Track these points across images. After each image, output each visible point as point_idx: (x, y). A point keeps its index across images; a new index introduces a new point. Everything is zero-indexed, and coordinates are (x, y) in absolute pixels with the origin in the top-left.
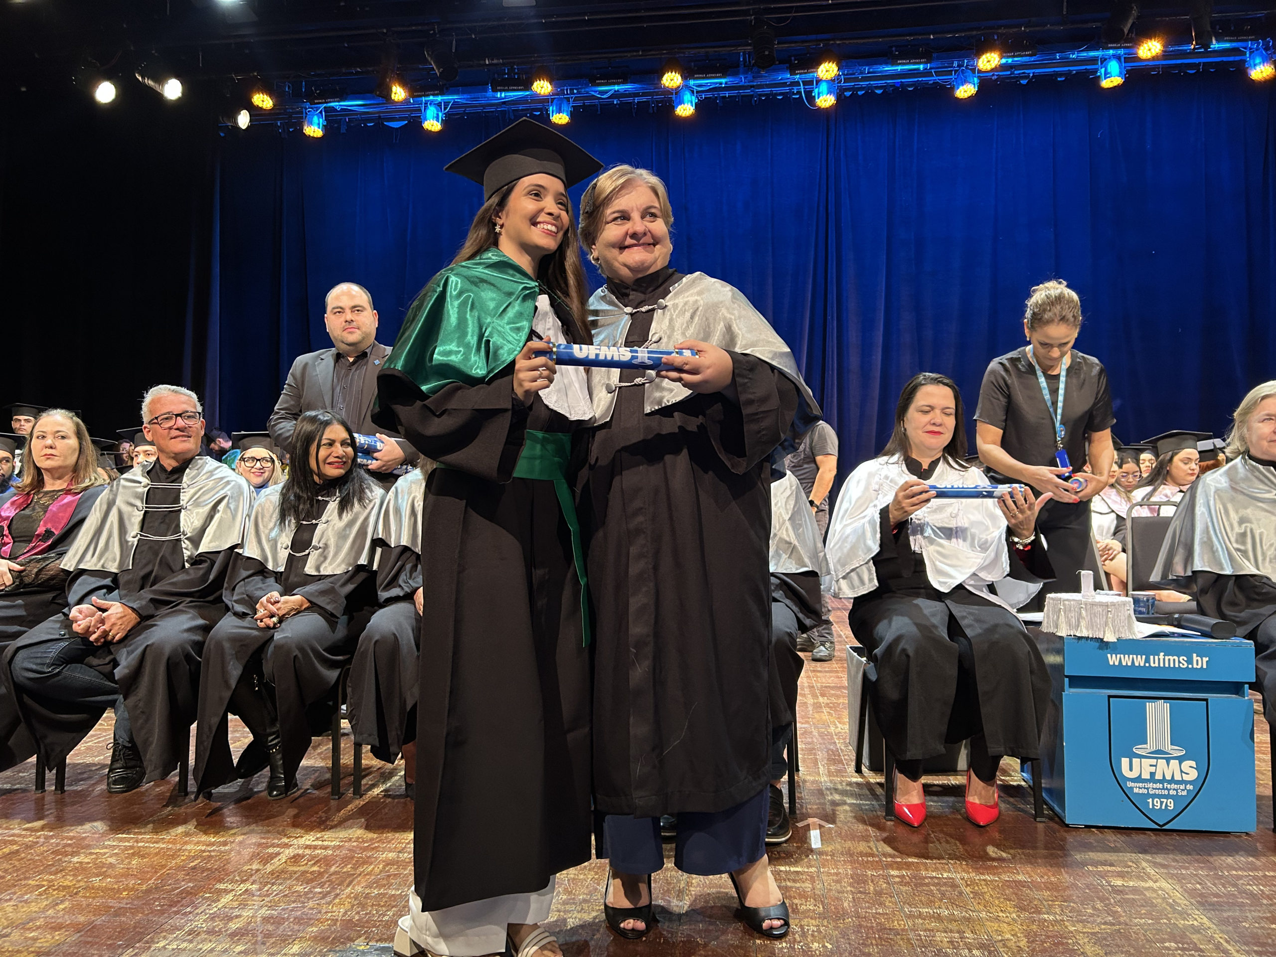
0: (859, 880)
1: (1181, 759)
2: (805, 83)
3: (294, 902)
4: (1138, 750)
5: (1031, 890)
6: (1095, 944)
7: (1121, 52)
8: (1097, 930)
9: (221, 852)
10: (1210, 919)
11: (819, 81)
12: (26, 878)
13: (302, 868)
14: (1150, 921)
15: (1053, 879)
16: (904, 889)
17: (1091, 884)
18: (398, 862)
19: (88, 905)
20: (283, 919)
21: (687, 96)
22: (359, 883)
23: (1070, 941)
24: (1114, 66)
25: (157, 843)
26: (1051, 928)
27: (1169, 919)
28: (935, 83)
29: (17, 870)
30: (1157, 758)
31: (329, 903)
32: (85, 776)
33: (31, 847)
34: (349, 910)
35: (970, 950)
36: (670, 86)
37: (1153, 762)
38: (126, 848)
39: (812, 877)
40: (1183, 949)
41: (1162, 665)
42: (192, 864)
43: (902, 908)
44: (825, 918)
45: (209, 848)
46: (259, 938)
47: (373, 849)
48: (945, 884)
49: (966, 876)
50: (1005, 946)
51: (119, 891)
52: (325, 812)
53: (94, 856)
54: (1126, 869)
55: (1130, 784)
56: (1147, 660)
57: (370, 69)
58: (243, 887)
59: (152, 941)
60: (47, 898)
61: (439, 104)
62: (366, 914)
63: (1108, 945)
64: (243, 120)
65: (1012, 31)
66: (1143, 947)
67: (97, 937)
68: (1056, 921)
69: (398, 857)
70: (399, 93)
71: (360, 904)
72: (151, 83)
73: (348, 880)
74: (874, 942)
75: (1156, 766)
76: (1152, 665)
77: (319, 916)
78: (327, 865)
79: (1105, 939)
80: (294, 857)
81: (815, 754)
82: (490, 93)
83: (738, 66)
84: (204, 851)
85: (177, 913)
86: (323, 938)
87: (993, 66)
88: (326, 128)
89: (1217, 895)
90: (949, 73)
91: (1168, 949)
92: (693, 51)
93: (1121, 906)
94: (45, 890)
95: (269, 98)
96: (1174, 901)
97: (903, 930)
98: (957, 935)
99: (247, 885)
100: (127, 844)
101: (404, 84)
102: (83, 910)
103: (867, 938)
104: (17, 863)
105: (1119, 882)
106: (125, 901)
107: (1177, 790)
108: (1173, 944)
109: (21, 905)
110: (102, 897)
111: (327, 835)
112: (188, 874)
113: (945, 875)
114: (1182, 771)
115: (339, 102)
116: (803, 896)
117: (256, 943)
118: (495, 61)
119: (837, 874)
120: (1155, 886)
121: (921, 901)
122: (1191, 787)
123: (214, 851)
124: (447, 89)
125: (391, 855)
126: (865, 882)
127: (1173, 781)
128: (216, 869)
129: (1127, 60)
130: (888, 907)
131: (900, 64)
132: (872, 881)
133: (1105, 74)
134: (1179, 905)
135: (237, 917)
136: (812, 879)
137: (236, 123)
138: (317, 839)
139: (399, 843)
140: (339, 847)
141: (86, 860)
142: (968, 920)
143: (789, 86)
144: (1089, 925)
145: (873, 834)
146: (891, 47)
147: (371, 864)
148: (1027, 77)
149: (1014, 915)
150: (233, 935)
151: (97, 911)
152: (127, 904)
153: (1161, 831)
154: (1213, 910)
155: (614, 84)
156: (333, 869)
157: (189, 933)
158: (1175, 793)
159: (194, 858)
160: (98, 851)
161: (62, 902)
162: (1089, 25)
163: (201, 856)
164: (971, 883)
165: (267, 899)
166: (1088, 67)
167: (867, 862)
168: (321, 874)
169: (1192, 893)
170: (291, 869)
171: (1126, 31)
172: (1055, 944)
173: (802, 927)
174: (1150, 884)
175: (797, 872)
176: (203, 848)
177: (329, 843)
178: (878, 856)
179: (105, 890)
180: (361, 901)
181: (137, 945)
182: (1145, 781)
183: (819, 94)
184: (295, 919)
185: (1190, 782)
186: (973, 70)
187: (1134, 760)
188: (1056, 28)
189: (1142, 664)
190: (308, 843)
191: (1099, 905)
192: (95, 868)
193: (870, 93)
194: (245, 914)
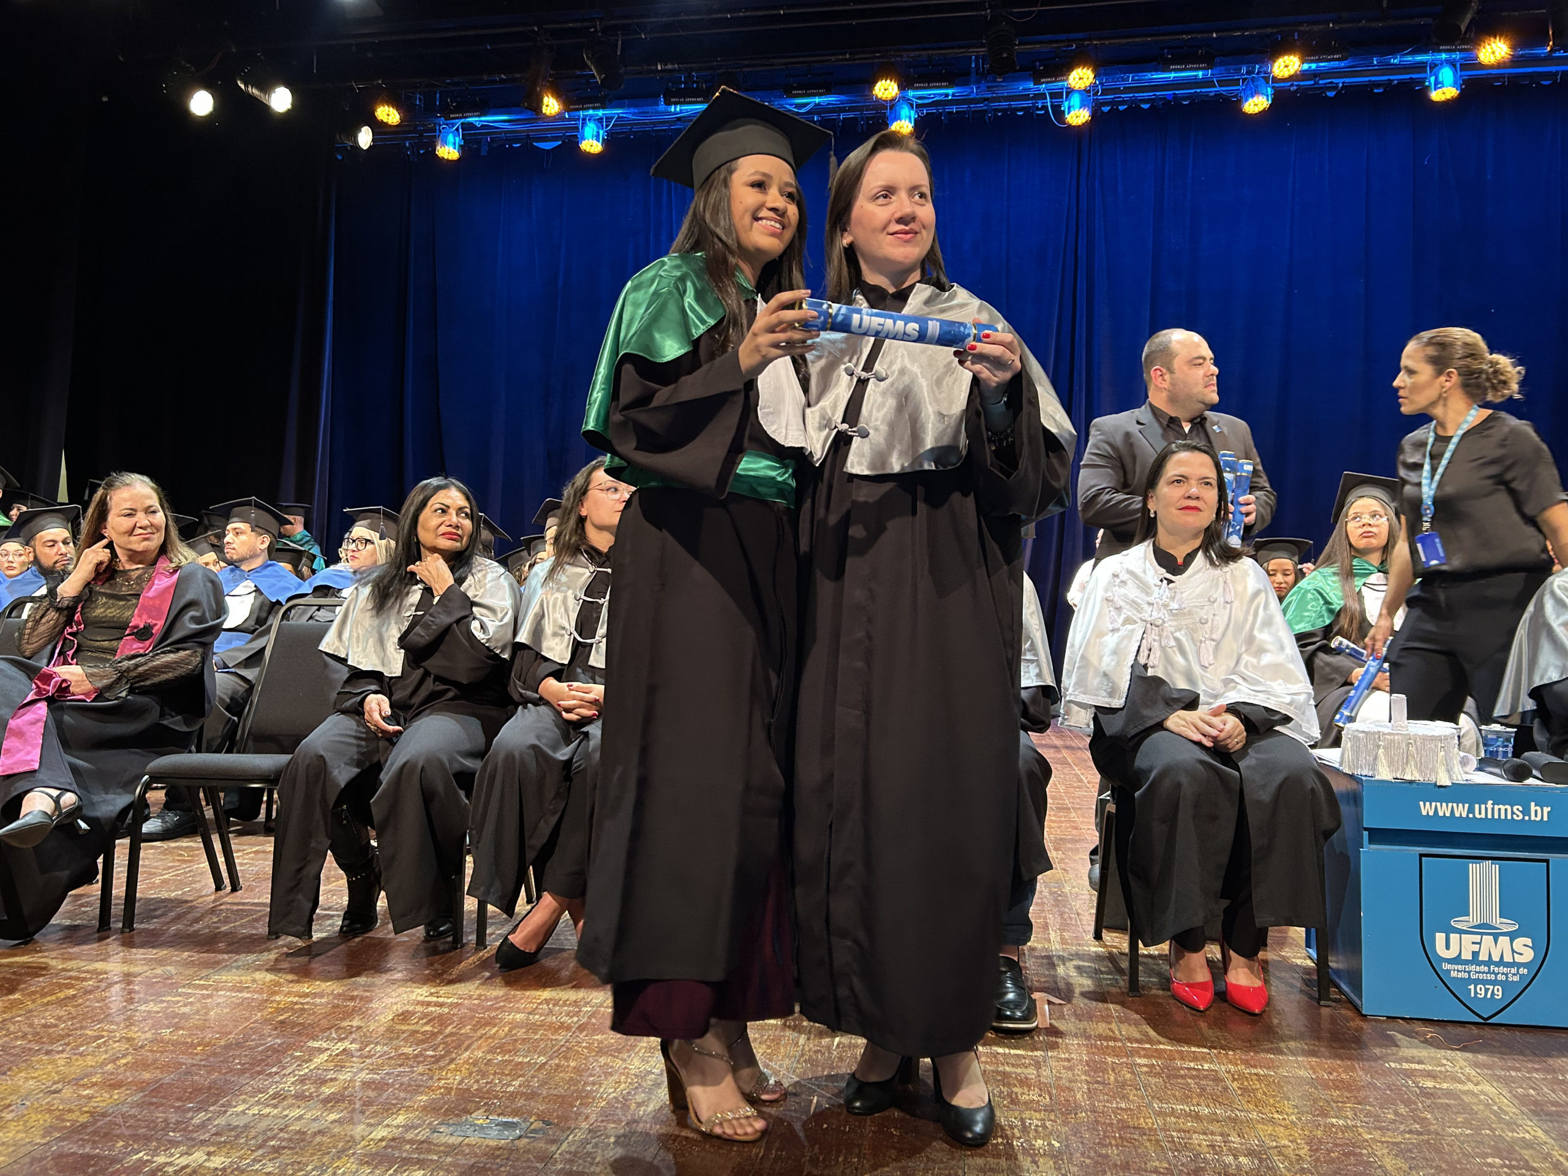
0: (1095, 1068)
1: (1512, 936)
2: (1053, 95)
3: (400, 1066)
4: (1459, 923)
5: (1316, 1088)
6: (1397, 1156)
7: (1457, 56)
8: (1399, 1139)
9: (316, 1005)
10: (1546, 1132)
11: (1070, 91)
12: (82, 1028)
13: (411, 1027)
14: (1468, 1132)
15: (1344, 1076)
16: (1153, 1080)
17: (1394, 1085)
18: (527, 1024)
19: (155, 1061)
20: (387, 1084)
21: (905, 111)
22: (479, 1048)
23: (1364, 1151)
24: (1447, 74)
25: (241, 991)
26: (1340, 1135)
27: (1492, 1130)
28: (1218, 95)
29: (74, 1018)
30: (1482, 934)
31: (441, 1069)
32: (158, 913)
33: (90, 992)
34: (466, 1078)
35: (1236, 1157)
36: (884, 97)
37: (1477, 938)
39: (1039, 1062)
40: (1510, 1167)
41: (1490, 816)
42: (281, 1018)
43: (1150, 1105)
44: (1052, 1111)
45: (302, 1000)
46: (357, 1106)
47: (498, 1009)
48: (1206, 1077)
49: (1232, 1068)
50: (1280, 1153)
51: (193, 1046)
52: (442, 964)
53: (165, 1004)
54: (1439, 1069)
55: (1446, 966)
56: (1471, 810)
57: (518, 76)
58: (341, 1046)
59: (229, 1105)
60: (106, 1052)
61: (600, 120)
62: (487, 1083)
63: (1414, 1158)
64: (365, 138)
65: (1316, 28)
66: (1459, 1162)
67: (164, 1098)
68: (1347, 1127)
69: (528, 1019)
70: (551, 105)
71: (480, 1071)
72: (255, 92)
73: (467, 1043)
74: (1113, 1142)
75: (1480, 943)
76: (1478, 816)
77: (430, 1083)
78: (441, 1025)
79: (1410, 1151)
80: (403, 1014)
81: (1045, 918)
82: (662, 107)
83: (968, 74)
84: (296, 1003)
85: (259, 1073)
86: (434, 1109)
87: (1292, 72)
88: (462, 149)
89: (1555, 1104)
90: (1236, 82)
91: (1490, 1165)
92: (913, 54)
93: (1432, 1113)
94: (104, 1042)
95: (395, 112)
96: (1499, 1108)
97: (1150, 1129)
98: (1219, 1138)
99: (346, 1044)
100: (205, 992)
101: (558, 95)
102: (149, 1066)
103: (1105, 1137)
104: (72, 1010)
105: (1429, 1084)
106: (199, 1057)
107: (1506, 975)
108: (1497, 1160)
109: (75, 1057)
110: (172, 1052)
111: (443, 990)
112: (276, 1029)
113: (1206, 1066)
114: (1513, 951)
115: (479, 116)
116: (1024, 1082)
117: (354, 1110)
118: (669, 67)
119: (1068, 1060)
120: (1476, 1089)
121: (1174, 1096)
122: (1526, 970)
123: (307, 1003)
124: (610, 100)
125: (519, 1017)
126: (1105, 1071)
127: (1501, 963)
128: (309, 1024)
129: (1464, 67)
130: (1133, 1102)
131: (1170, 71)
132: (1113, 1070)
133: (1436, 84)
134: (1506, 1113)
135: (332, 1080)
136: (1038, 1065)
137: (356, 141)
138: (431, 994)
139: (531, 1002)
140: (457, 1004)
141: (155, 1009)
142: (1235, 1120)
143: (1032, 99)
144: (1389, 1133)
145: (1115, 1014)
146: (1162, 49)
147: (495, 1026)
148: (1335, 87)
149: (1294, 1117)
150: (326, 1101)
151: (164, 1068)
152: (201, 1060)
153: (1485, 1024)
154: (1551, 1121)
155: (814, 95)
156: (449, 1030)
157: (274, 1096)
158: (1504, 978)
159: (284, 1010)
160: (169, 998)
161: (124, 1056)
162: (1416, 21)
163: (292, 1009)
164: (1238, 1077)
165: (368, 1061)
166: (1414, 76)
167: (1107, 1047)
168: (434, 1035)
169: (1523, 1100)
170: (398, 1027)
171: (1463, 28)
172: (1344, 1154)
173: (1022, 1120)
174: (1470, 1086)
175: (1018, 1056)
176: (295, 999)
177: (446, 1000)
178: (1121, 1040)
179: (175, 1044)
180: (480, 1068)
181: (211, 1108)
182: (1466, 962)
183: (1069, 108)
184: (402, 1084)
185: (1524, 965)
186: (1266, 79)
187: (1452, 936)
188: (1374, 25)
189: (1464, 815)
190: (420, 998)
191: (1403, 1110)
192: (166, 1018)
193: (1134, 108)
194: (341, 1077)
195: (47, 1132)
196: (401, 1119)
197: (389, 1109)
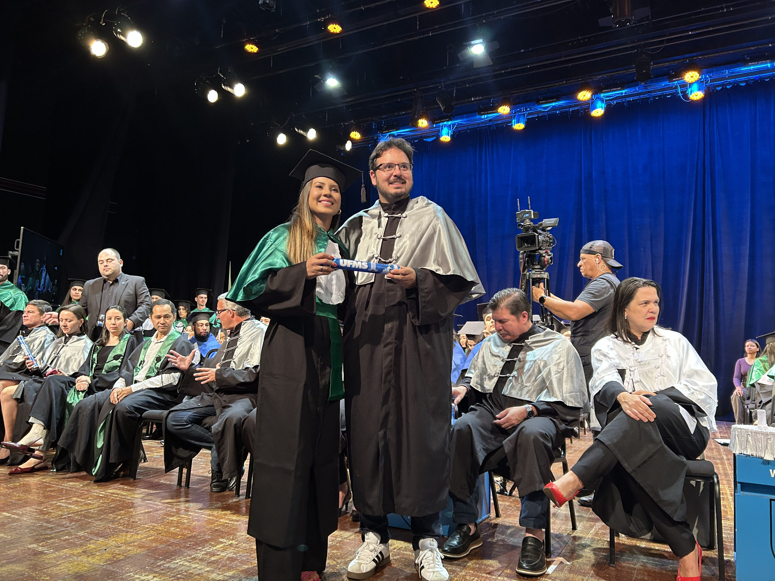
2: (681, 87)
9: (233, 524)
11: (689, 84)
19: (161, 539)
20: (237, 560)
21: (599, 104)
25: (209, 516)
33: (157, 510)
36: (584, 99)
38: (196, 516)
42: (217, 528)
45: (230, 522)
46: (219, 566)
51: (179, 535)
53: (179, 518)
57: (408, 112)
58: (231, 542)
59: (175, 559)
60: (147, 534)
64: (348, 146)
70: (423, 123)
72: (302, 132)
82: (478, 116)
84: (226, 523)
85: (194, 549)
95: (358, 134)
101: (427, 118)
102: (158, 541)
106: (177, 540)
109: (135, 535)
110: (170, 537)
115: (396, 130)
117: (217, 567)
118: (477, 98)
123: (231, 524)
124: (453, 117)
128: (226, 532)
135: (218, 555)
137: (344, 148)
141: (175, 520)
146: (742, 55)
150: (210, 563)
151: (163, 542)
155: (551, 102)
157: (192, 559)
159: (220, 525)
160: (183, 516)
161: (152, 536)
163: (224, 525)
165: (236, 549)
176: (227, 521)
179: (173, 534)
181: (167, 560)
183: (691, 92)
184: (242, 560)
192: (176, 523)
194: (222, 554)
195: (106, 561)
196: (230, 573)
197: (230, 569)
